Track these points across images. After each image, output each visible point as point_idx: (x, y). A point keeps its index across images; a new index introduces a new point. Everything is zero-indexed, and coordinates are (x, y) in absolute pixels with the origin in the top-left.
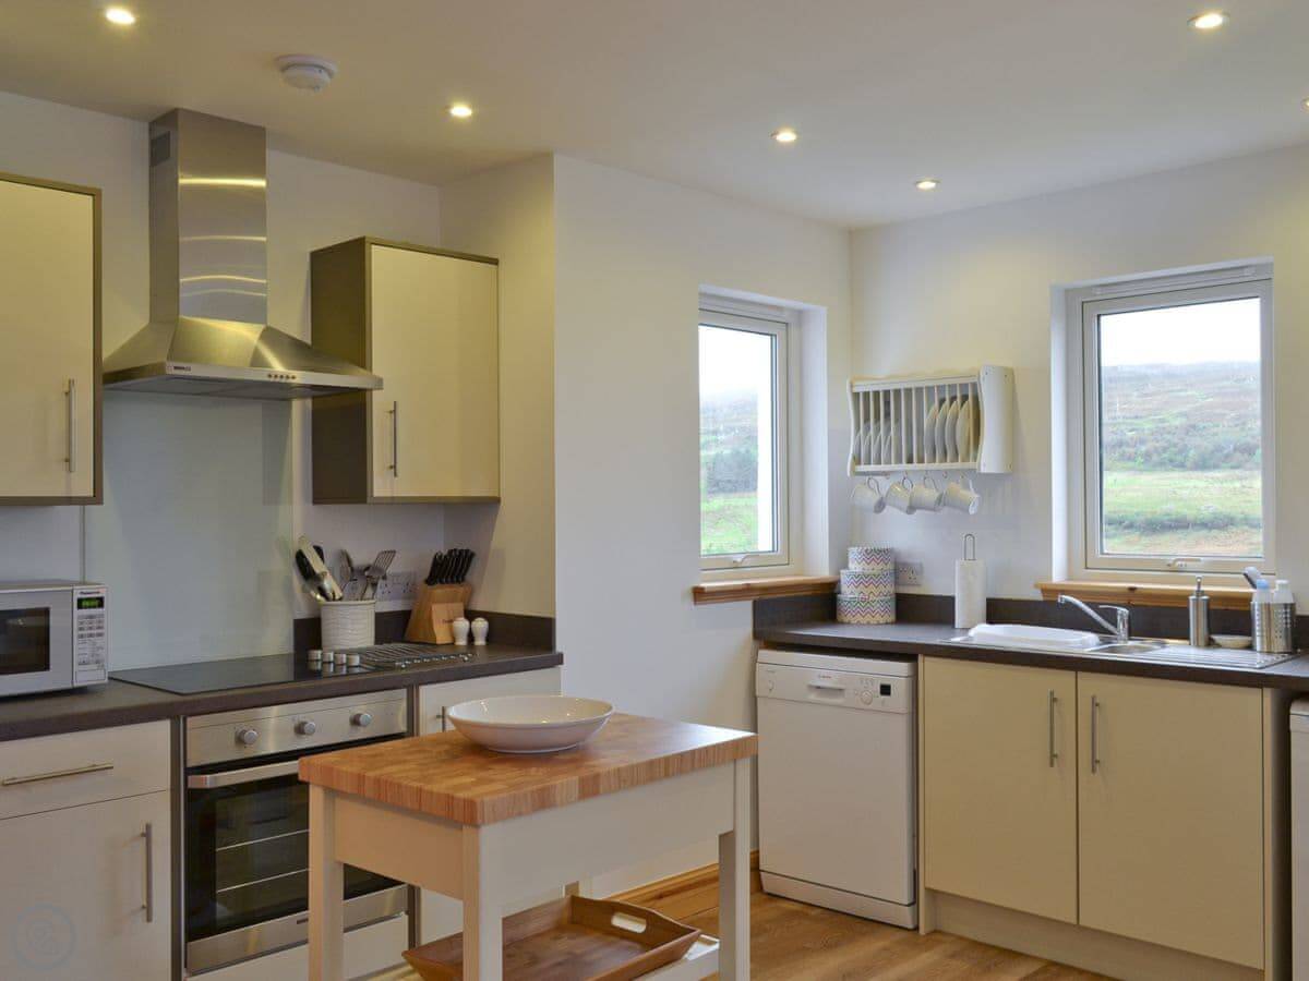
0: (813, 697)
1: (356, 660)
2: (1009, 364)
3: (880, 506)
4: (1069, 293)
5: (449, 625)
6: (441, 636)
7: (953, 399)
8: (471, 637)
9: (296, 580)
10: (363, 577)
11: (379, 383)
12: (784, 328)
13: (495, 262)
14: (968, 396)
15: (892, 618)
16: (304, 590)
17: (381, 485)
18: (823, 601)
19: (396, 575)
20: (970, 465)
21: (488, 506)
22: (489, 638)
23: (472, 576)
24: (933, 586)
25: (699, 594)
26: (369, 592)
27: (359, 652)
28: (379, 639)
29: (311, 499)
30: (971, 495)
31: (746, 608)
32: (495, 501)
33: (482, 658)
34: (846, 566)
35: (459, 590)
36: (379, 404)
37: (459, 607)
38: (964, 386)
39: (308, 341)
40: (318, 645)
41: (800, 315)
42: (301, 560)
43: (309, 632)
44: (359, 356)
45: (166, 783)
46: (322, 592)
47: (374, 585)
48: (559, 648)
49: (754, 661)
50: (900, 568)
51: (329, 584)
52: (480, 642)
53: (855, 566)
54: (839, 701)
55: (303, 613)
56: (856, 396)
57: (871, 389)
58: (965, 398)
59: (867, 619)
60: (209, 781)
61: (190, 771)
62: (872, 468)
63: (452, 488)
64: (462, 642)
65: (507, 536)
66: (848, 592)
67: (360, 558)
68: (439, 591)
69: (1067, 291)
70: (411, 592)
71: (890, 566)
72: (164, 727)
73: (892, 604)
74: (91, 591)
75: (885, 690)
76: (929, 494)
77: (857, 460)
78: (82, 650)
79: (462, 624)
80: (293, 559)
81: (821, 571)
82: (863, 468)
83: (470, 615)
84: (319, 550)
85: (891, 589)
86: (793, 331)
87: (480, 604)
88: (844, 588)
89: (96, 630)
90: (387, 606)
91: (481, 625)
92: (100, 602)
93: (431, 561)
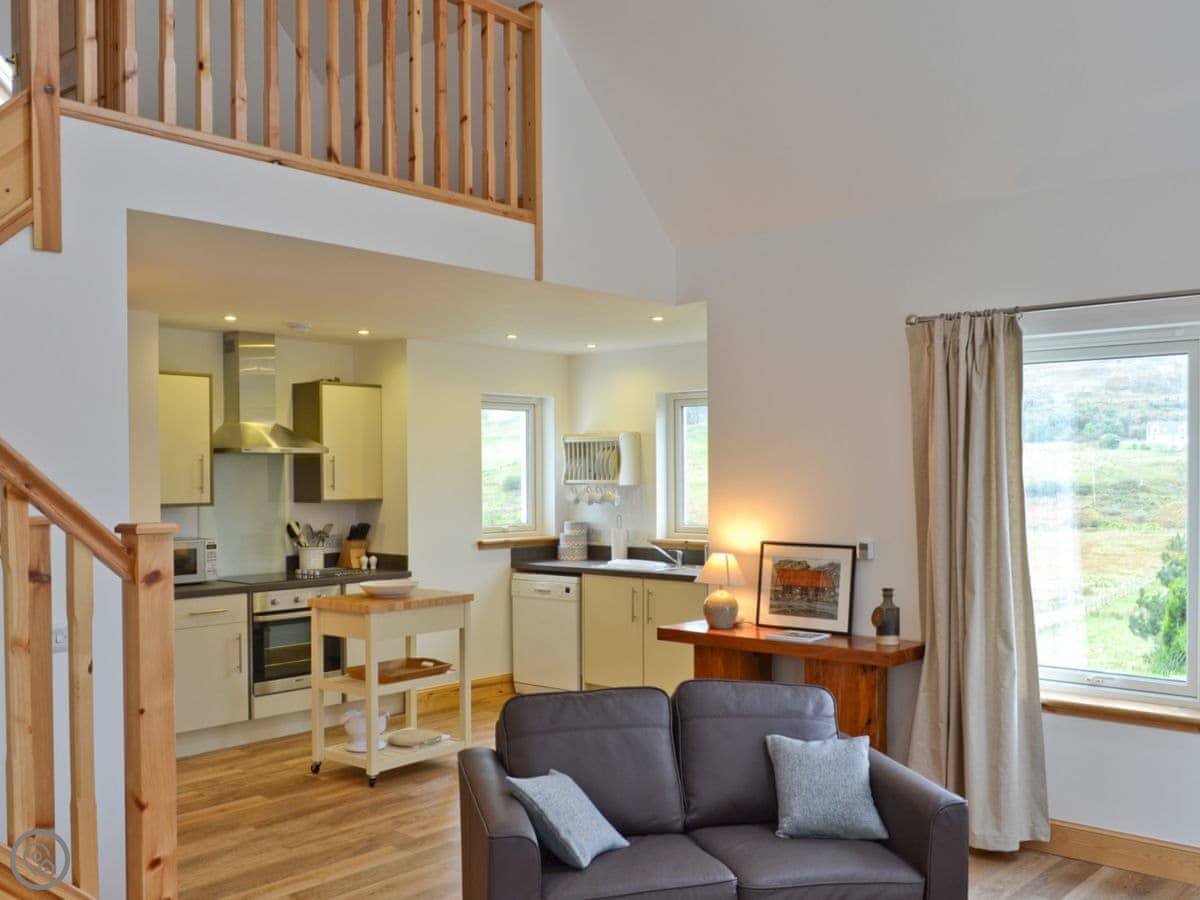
0: (538, 595)
1: (318, 573)
2: (638, 430)
3: (577, 501)
4: (667, 396)
5: (358, 558)
6: (355, 565)
7: (609, 448)
8: (369, 565)
9: (287, 536)
10: (318, 537)
11: (327, 451)
12: (534, 408)
13: (379, 386)
14: (615, 447)
15: (585, 557)
16: (291, 543)
17: (328, 494)
18: (551, 549)
19: (333, 536)
20: (614, 481)
21: (376, 503)
22: (378, 566)
23: (370, 535)
24: (604, 542)
25: (481, 545)
26: (321, 543)
27: (318, 570)
28: (326, 566)
29: (292, 499)
30: (616, 496)
31: (507, 552)
32: (380, 501)
33: (374, 573)
34: (562, 531)
35: (364, 543)
36: (326, 460)
37: (363, 551)
38: (613, 443)
39: (291, 428)
40: (298, 567)
41: (541, 401)
42: (289, 528)
43: (293, 562)
44: (317, 437)
45: (246, 619)
46: (299, 543)
47: (323, 540)
48: (410, 568)
49: (511, 579)
50: (589, 532)
51: (303, 540)
52: (373, 567)
53: (567, 532)
54: (547, 596)
55: (290, 554)
56: (566, 445)
57: (573, 441)
58: (613, 448)
59: (572, 557)
60: (261, 619)
61: (254, 615)
62: (573, 481)
63: (360, 494)
64: (365, 567)
65: (385, 517)
66: (563, 545)
67: (317, 527)
68: (353, 543)
69: (667, 395)
70: (339, 544)
71: (585, 531)
72: (244, 597)
73: (586, 549)
74: (212, 542)
75: (568, 590)
76: (598, 496)
77: (567, 477)
78: (208, 566)
79: (365, 559)
80: (285, 527)
81: (551, 534)
82: (569, 481)
83: (369, 555)
84: (298, 524)
85: (585, 543)
86: (538, 409)
87: (373, 549)
88: (561, 542)
89: (213, 558)
90: (329, 551)
91: (374, 559)
92: (214, 547)
93: (349, 530)
